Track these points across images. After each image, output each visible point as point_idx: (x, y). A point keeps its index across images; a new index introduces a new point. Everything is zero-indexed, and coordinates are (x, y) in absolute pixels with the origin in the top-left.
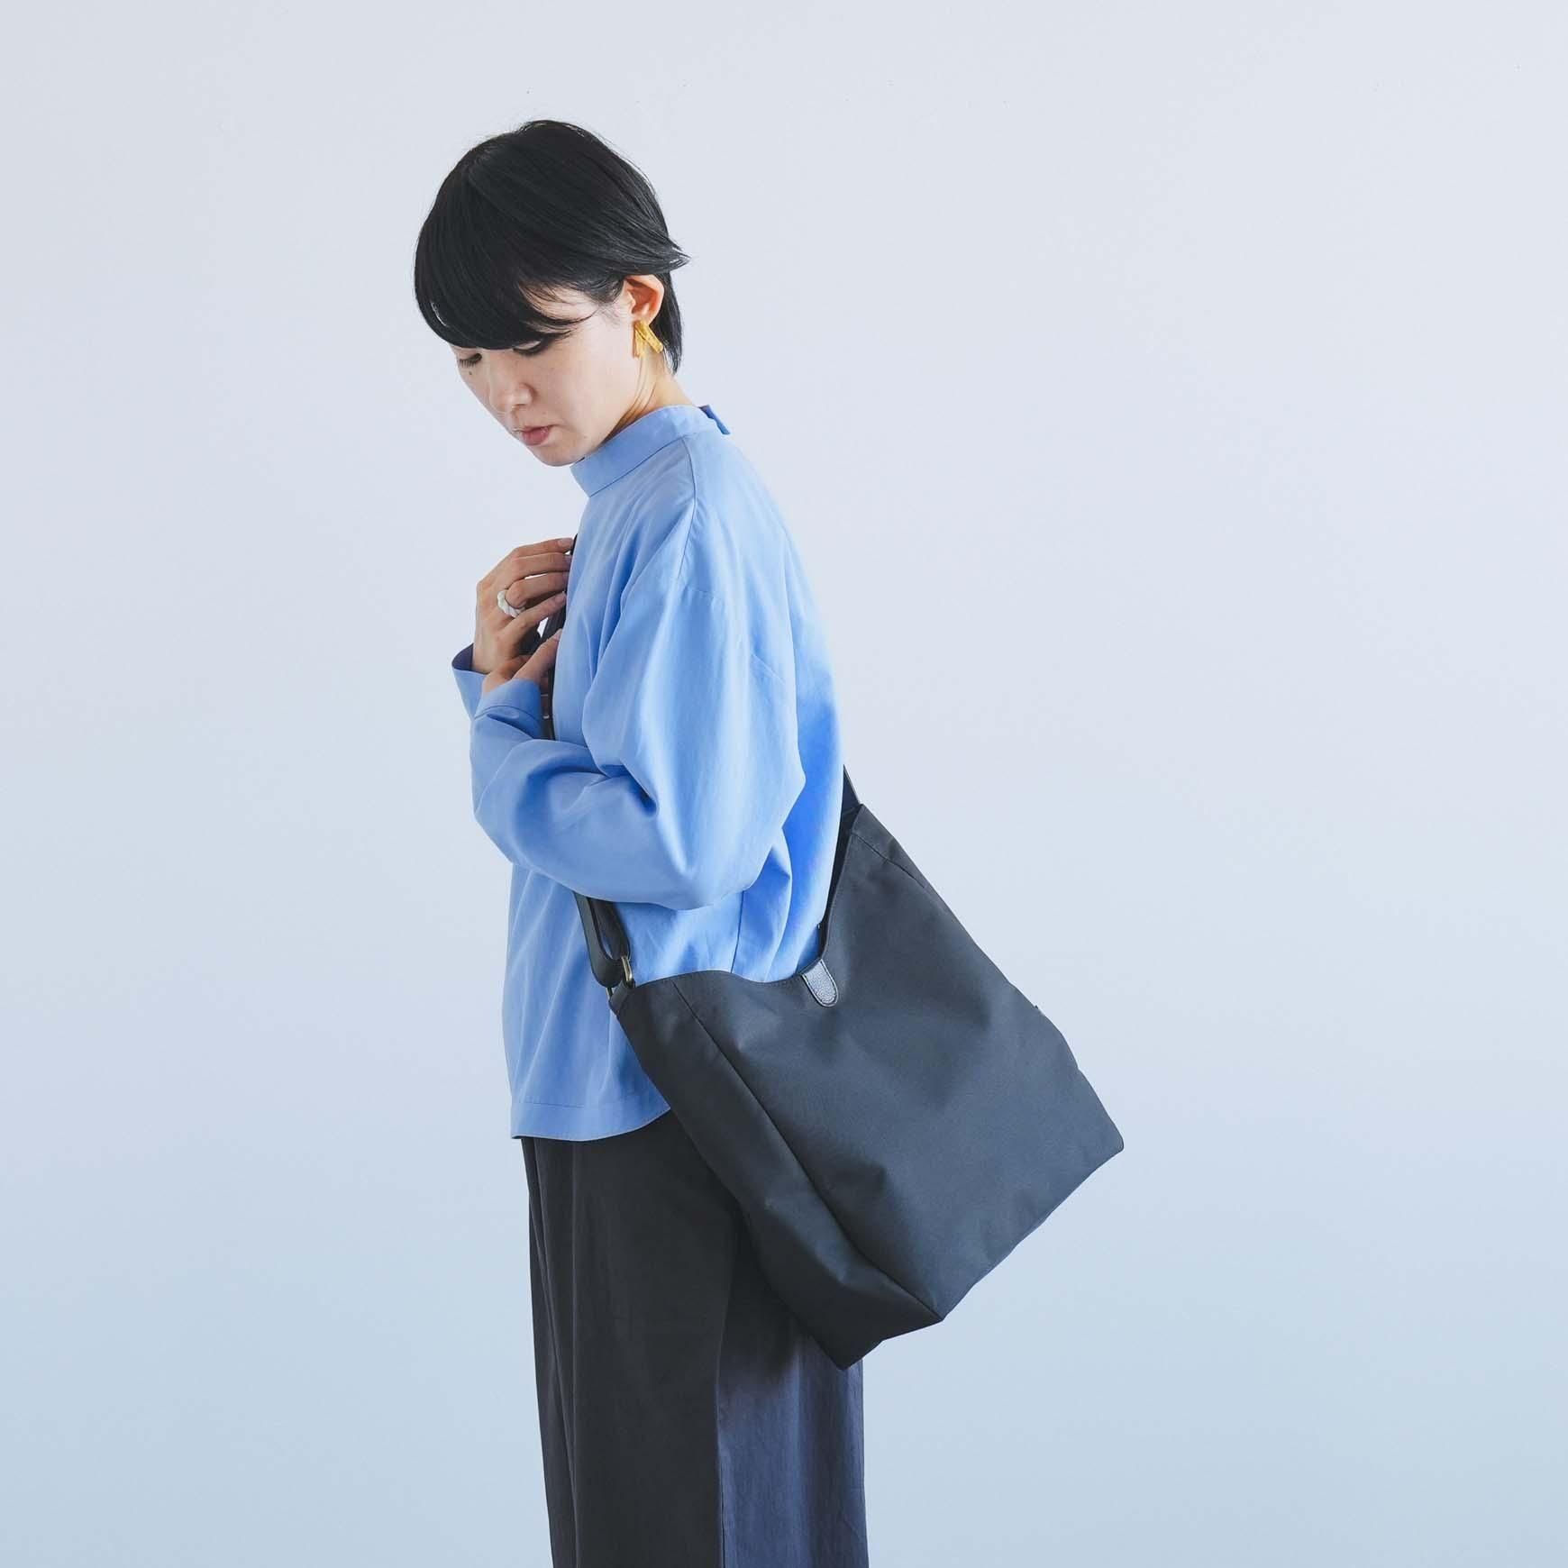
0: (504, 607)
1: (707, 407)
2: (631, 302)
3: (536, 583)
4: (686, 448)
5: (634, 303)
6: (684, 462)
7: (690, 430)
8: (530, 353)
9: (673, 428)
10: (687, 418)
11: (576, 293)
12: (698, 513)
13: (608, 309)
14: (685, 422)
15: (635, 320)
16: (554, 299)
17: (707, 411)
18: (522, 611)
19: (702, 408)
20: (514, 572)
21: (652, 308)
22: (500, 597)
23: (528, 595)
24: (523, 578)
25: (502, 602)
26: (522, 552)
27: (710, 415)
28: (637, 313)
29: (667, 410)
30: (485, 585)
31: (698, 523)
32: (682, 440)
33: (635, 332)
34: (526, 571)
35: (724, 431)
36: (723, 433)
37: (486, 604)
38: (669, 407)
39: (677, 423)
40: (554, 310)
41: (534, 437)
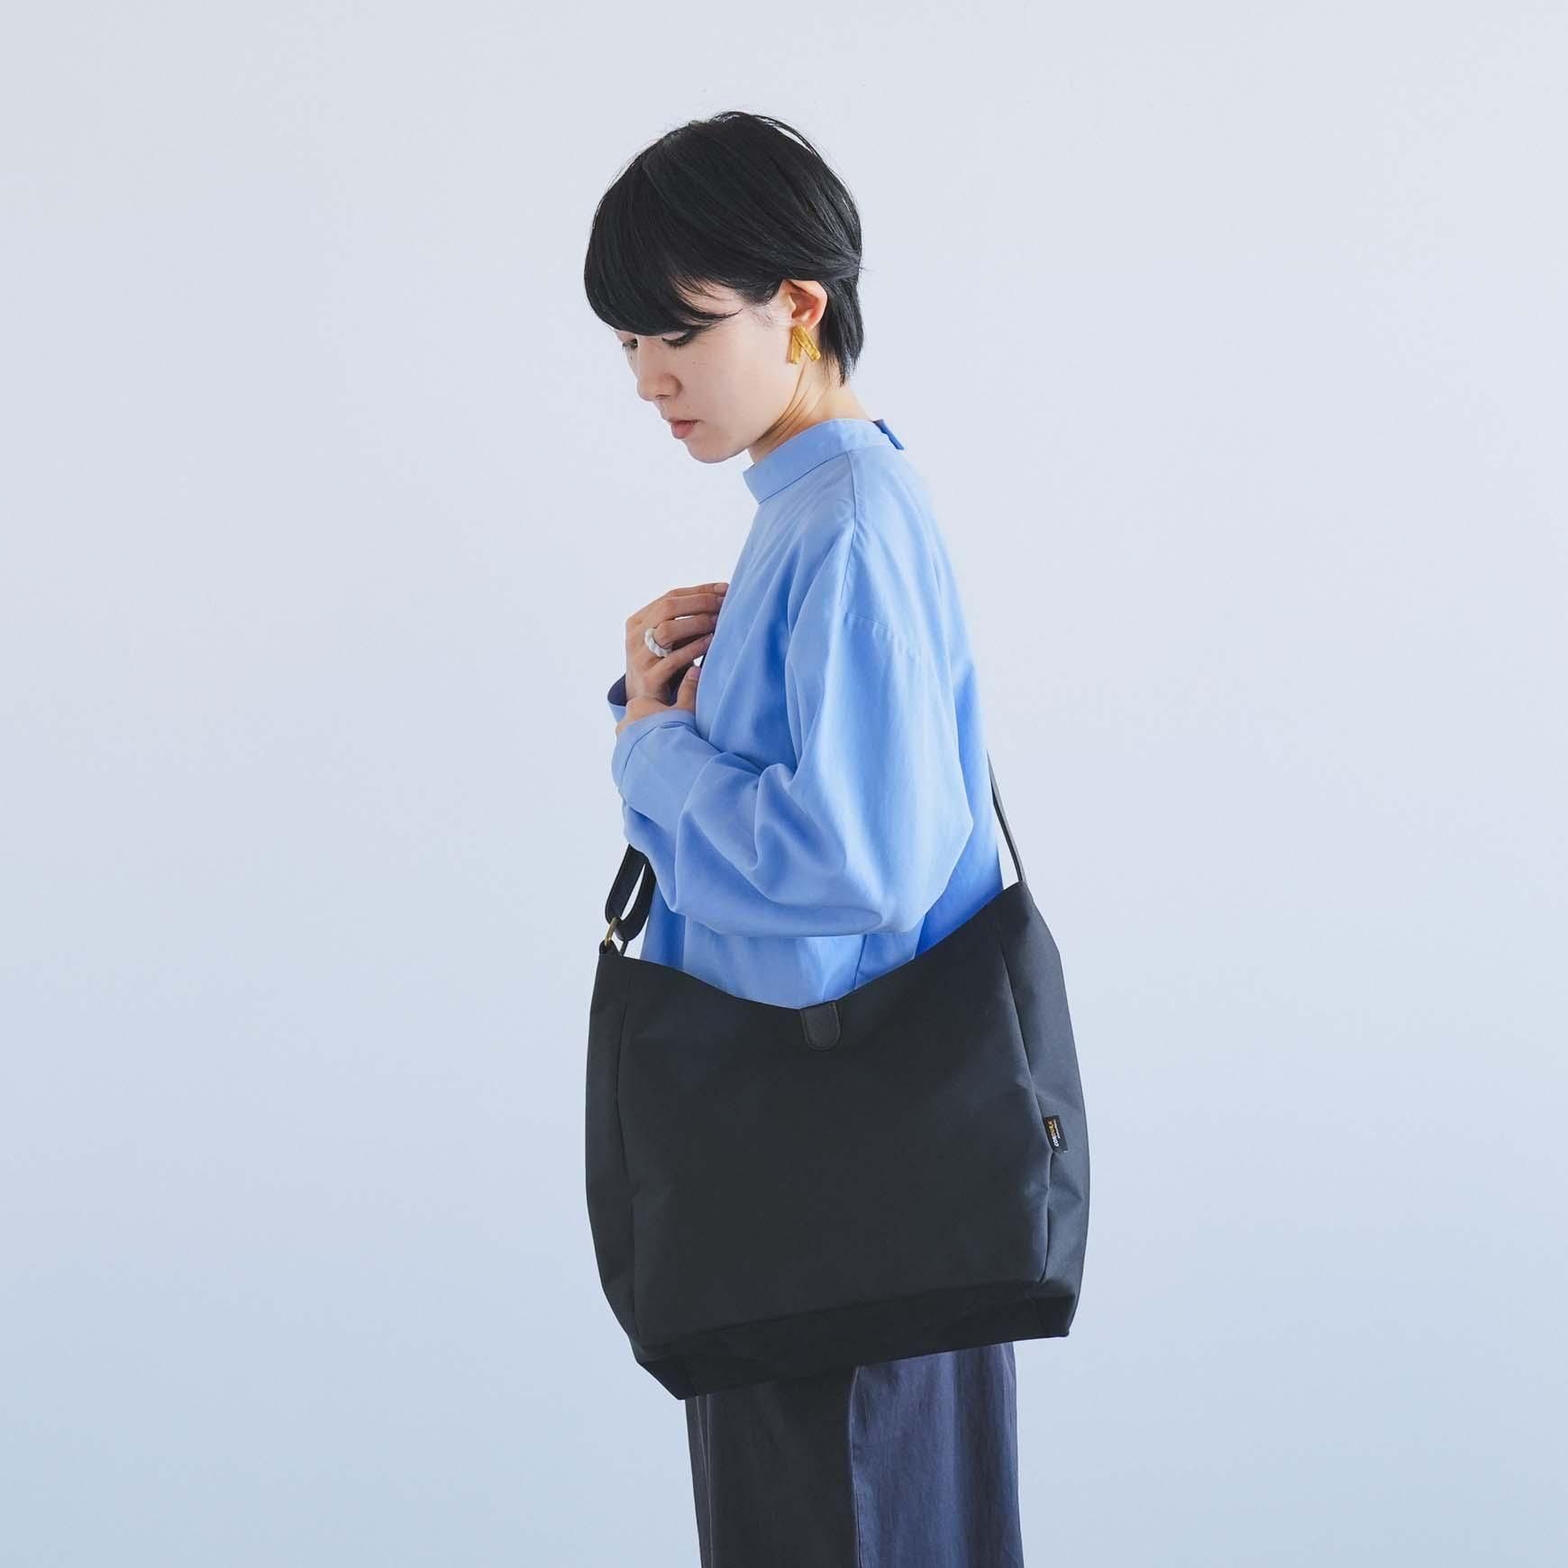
0: (649, 643)
1: (882, 421)
2: (790, 307)
3: (685, 624)
4: (850, 465)
5: (794, 307)
6: (846, 479)
7: (858, 444)
8: (675, 344)
9: (839, 440)
10: (857, 433)
11: (726, 290)
12: (858, 535)
13: (761, 309)
14: (852, 437)
15: (794, 325)
16: (701, 292)
17: (880, 425)
18: (669, 653)
19: (875, 422)
20: (664, 612)
21: (813, 315)
22: (647, 633)
23: (675, 637)
24: (673, 619)
25: (649, 638)
26: (677, 593)
27: (884, 430)
28: (798, 318)
29: (835, 422)
30: (635, 622)
31: (858, 546)
32: (846, 455)
33: (791, 338)
34: (679, 610)
35: (897, 446)
36: (897, 448)
37: (634, 643)
38: (837, 419)
39: (844, 437)
40: (701, 303)
41: (681, 429)
